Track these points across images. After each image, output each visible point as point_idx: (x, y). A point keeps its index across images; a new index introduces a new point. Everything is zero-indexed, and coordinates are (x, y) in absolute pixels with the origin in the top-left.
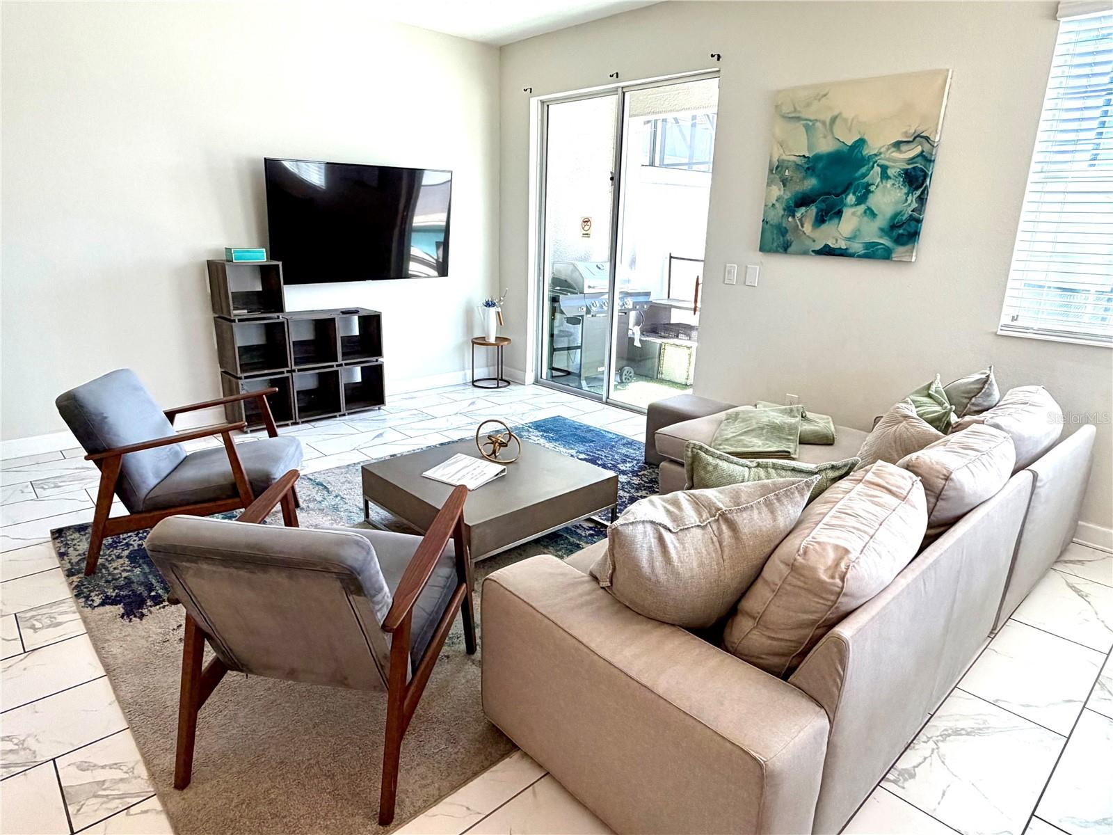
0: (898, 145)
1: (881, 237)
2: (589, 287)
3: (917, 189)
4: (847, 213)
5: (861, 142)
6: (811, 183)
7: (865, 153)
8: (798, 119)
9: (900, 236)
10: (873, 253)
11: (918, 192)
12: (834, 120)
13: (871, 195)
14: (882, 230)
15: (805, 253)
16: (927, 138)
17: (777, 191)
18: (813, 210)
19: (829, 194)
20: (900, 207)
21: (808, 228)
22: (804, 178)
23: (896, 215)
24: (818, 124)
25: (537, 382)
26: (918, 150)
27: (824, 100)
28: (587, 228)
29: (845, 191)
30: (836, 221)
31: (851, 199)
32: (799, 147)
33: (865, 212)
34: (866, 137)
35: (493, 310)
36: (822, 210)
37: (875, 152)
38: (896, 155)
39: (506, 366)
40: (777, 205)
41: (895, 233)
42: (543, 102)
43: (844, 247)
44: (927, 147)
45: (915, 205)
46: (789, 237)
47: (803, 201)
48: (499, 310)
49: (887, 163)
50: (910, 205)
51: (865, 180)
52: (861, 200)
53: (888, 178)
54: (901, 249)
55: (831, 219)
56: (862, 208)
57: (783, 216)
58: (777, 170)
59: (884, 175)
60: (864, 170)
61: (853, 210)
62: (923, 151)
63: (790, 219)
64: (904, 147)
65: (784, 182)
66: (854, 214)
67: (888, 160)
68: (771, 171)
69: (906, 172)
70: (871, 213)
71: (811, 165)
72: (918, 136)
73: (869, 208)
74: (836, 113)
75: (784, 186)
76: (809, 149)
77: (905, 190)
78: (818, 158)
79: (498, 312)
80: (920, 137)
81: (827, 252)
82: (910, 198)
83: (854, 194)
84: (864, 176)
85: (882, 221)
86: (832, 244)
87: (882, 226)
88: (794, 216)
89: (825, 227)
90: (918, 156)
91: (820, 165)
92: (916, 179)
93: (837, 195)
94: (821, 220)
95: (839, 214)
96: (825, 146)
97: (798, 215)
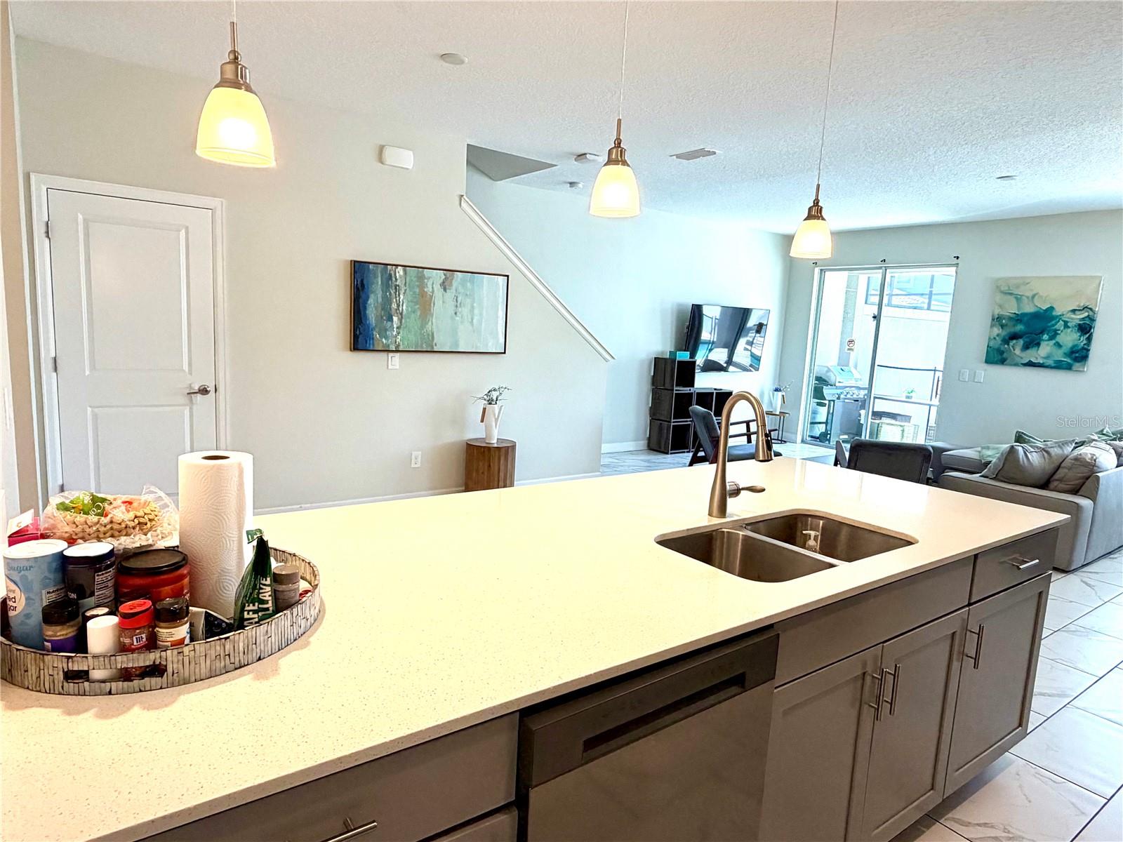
0: (1074, 311)
1: (1065, 358)
2: (839, 382)
3: (1086, 334)
4: (1043, 344)
5: (1052, 308)
6: (1020, 328)
7: (1054, 313)
8: (1011, 294)
9: (1076, 357)
10: (1059, 366)
11: (1087, 335)
12: (1033, 297)
13: (1058, 336)
14: (1065, 353)
15: (1016, 365)
16: (1091, 309)
17: (996, 331)
18: (1021, 342)
19: (1031, 334)
20: (1076, 343)
21: (1018, 352)
22: (1014, 326)
23: (1074, 346)
24: (1024, 298)
25: (803, 441)
26: (1086, 314)
27: (1028, 285)
28: (851, 345)
29: (1042, 332)
30: (1036, 348)
31: (1045, 337)
32: (1012, 308)
33: (1055, 344)
34: (1054, 306)
35: (780, 394)
36: (1027, 342)
37: (1059, 314)
38: (1073, 316)
39: (786, 432)
40: (997, 338)
41: (1074, 355)
42: (821, 270)
43: (1041, 362)
44: (1091, 313)
45: (1085, 342)
46: (1005, 355)
47: (1014, 337)
48: (784, 394)
49: (1068, 320)
50: (1082, 342)
51: (1055, 327)
52: (1051, 338)
53: (1069, 327)
54: (1077, 364)
55: (1032, 347)
56: (1054, 341)
57: (1001, 344)
58: (998, 320)
59: (1066, 326)
60: (1053, 322)
61: (1046, 343)
62: (1089, 315)
63: (1006, 346)
64: (1077, 313)
65: (1002, 326)
66: (1048, 345)
67: (1068, 318)
68: (993, 320)
69: (1079, 325)
70: (1059, 345)
71: (1018, 318)
72: (1086, 307)
73: (1057, 342)
74: (1035, 292)
75: (1002, 328)
76: (1019, 309)
77: (1079, 334)
78: (1024, 315)
79: (783, 396)
80: (1085, 308)
81: (1031, 364)
82: (1082, 339)
83: (1047, 334)
84: (1053, 325)
85: (1066, 349)
86: (1034, 360)
87: (1066, 352)
88: (1008, 345)
89: (1029, 351)
90: (1086, 317)
91: (1025, 319)
92: (1086, 329)
93: (1037, 335)
94: (1026, 347)
95: (1038, 345)
96: (1029, 309)
97: (1011, 344)
